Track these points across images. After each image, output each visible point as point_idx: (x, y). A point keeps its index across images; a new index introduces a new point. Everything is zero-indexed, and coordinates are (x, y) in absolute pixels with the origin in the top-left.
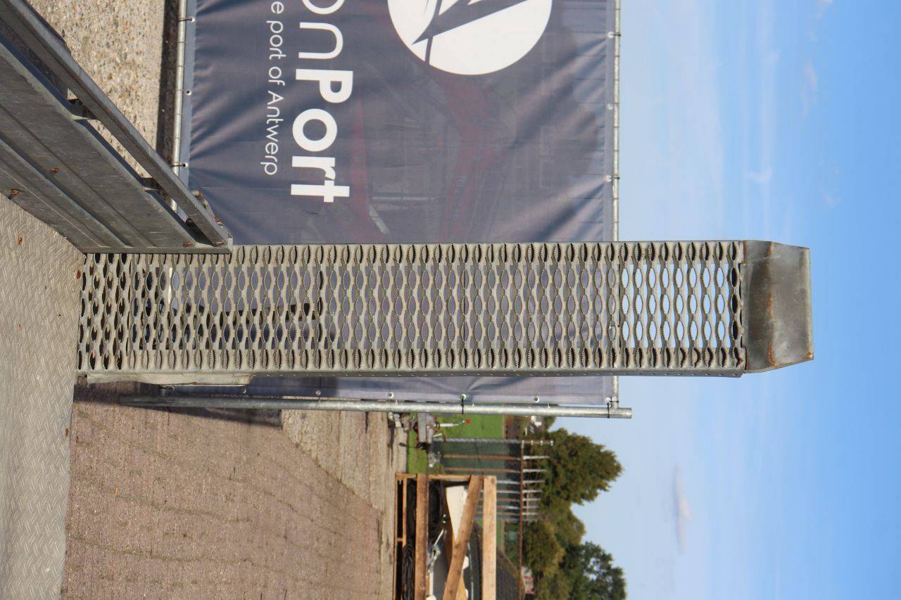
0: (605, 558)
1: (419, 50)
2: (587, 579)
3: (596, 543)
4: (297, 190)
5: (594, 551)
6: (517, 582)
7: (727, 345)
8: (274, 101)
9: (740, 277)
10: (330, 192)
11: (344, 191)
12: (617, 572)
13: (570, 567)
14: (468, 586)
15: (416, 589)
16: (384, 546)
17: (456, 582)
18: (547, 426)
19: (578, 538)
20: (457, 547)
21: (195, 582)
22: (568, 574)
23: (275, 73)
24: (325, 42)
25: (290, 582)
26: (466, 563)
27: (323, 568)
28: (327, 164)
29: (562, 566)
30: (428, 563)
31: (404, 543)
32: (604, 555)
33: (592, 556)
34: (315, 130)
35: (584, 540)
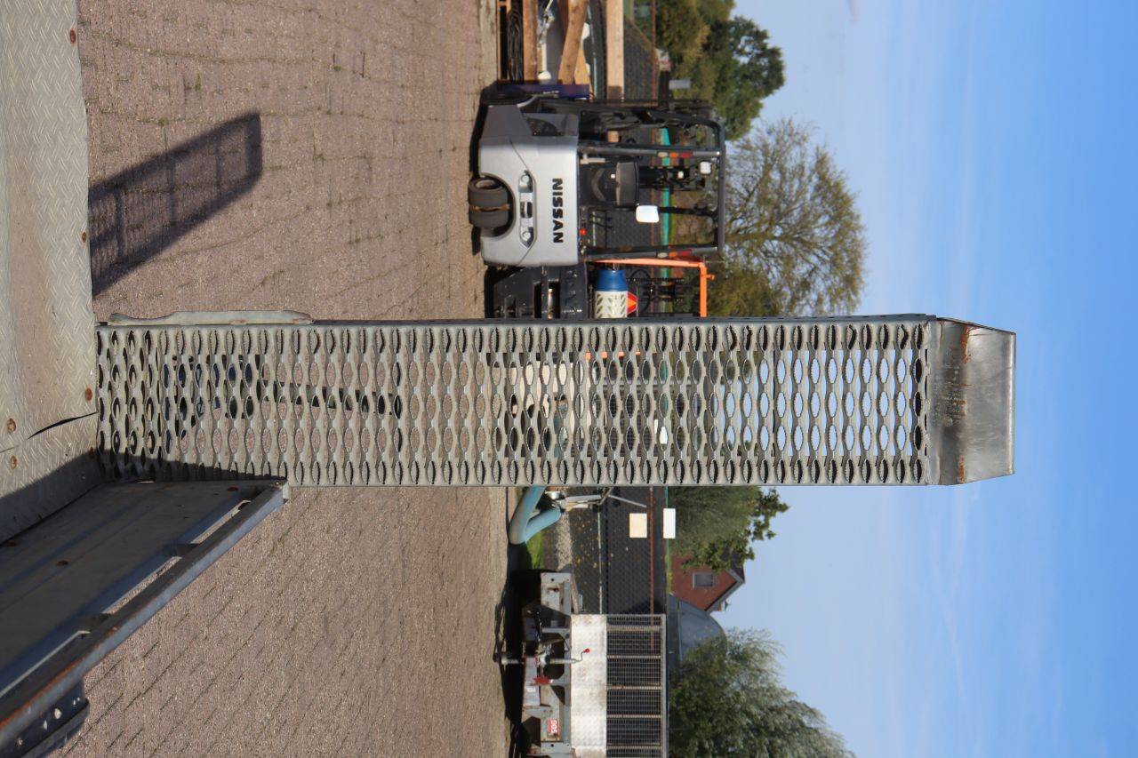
0: (760, 36)
2: (737, 62)
3: (747, 17)
5: (746, 28)
6: (650, 58)
12: (774, 53)
13: (716, 50)
14: (589, 61)
15: (526, 64)
16: (483, 10)
17: (575, 53)
19: (726, 13)
20: (575, 10)
21: (249, 31)
22: (713, 58)
25: (368, 42)
26: (586, 31)
27: (409, 31)
29: (706, 47)
30: (539, 32)
31: (509, 8)
32: (757, 32)
33: (743, 34)
35: (733, 15)
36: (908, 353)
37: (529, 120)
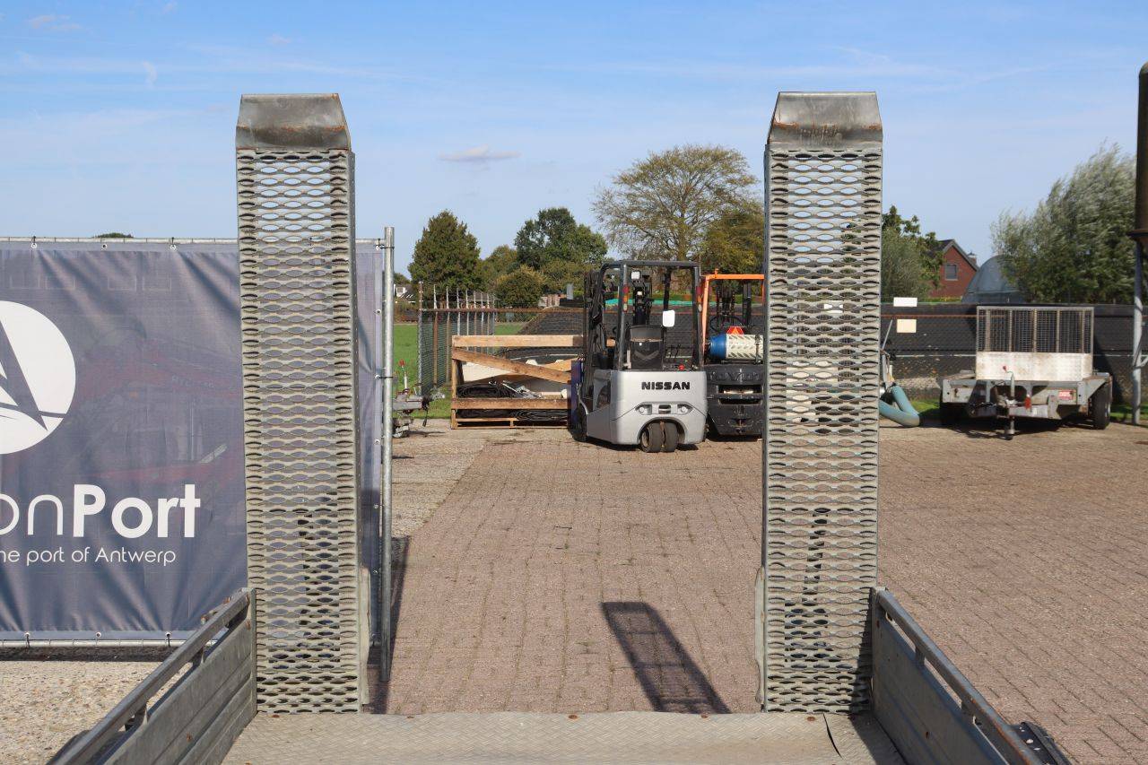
0: (529, 227)
1: (52, 424)
2: (548, 244)
3: (515, 236)
4: (189, 531)
5: (523, 238)
6: (550, 314)
7: (327, 165)
8: (105, 556)
9: (268, 153)
10: (190, 502)
11: (190, 489)
12: (542, 215)
13: (538, 260)
14: (552, 360)
15: (556, 408)
16: (518, 439)
17: (549, 371)
18: (407, 282)
19: (511, 252)
20: (518, 371)
21: (544, 607)
22: (544, 263)
23: (77, 556)
24: (46, 511)
25: (546, 523)
26: (532, 362)
27: (536, 494)
28: (165, 506)
29: (537, 268)
30: (532, 397)
31: (515, 419)
32: (526, 228)
33: (528, 240)
34: (132, 518)
35: (513, 247)
36: (791, 163)
37: (598, 406)
